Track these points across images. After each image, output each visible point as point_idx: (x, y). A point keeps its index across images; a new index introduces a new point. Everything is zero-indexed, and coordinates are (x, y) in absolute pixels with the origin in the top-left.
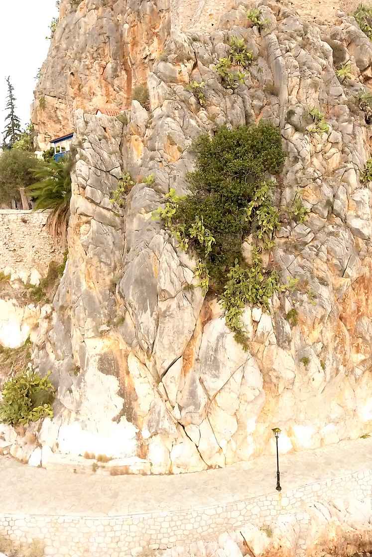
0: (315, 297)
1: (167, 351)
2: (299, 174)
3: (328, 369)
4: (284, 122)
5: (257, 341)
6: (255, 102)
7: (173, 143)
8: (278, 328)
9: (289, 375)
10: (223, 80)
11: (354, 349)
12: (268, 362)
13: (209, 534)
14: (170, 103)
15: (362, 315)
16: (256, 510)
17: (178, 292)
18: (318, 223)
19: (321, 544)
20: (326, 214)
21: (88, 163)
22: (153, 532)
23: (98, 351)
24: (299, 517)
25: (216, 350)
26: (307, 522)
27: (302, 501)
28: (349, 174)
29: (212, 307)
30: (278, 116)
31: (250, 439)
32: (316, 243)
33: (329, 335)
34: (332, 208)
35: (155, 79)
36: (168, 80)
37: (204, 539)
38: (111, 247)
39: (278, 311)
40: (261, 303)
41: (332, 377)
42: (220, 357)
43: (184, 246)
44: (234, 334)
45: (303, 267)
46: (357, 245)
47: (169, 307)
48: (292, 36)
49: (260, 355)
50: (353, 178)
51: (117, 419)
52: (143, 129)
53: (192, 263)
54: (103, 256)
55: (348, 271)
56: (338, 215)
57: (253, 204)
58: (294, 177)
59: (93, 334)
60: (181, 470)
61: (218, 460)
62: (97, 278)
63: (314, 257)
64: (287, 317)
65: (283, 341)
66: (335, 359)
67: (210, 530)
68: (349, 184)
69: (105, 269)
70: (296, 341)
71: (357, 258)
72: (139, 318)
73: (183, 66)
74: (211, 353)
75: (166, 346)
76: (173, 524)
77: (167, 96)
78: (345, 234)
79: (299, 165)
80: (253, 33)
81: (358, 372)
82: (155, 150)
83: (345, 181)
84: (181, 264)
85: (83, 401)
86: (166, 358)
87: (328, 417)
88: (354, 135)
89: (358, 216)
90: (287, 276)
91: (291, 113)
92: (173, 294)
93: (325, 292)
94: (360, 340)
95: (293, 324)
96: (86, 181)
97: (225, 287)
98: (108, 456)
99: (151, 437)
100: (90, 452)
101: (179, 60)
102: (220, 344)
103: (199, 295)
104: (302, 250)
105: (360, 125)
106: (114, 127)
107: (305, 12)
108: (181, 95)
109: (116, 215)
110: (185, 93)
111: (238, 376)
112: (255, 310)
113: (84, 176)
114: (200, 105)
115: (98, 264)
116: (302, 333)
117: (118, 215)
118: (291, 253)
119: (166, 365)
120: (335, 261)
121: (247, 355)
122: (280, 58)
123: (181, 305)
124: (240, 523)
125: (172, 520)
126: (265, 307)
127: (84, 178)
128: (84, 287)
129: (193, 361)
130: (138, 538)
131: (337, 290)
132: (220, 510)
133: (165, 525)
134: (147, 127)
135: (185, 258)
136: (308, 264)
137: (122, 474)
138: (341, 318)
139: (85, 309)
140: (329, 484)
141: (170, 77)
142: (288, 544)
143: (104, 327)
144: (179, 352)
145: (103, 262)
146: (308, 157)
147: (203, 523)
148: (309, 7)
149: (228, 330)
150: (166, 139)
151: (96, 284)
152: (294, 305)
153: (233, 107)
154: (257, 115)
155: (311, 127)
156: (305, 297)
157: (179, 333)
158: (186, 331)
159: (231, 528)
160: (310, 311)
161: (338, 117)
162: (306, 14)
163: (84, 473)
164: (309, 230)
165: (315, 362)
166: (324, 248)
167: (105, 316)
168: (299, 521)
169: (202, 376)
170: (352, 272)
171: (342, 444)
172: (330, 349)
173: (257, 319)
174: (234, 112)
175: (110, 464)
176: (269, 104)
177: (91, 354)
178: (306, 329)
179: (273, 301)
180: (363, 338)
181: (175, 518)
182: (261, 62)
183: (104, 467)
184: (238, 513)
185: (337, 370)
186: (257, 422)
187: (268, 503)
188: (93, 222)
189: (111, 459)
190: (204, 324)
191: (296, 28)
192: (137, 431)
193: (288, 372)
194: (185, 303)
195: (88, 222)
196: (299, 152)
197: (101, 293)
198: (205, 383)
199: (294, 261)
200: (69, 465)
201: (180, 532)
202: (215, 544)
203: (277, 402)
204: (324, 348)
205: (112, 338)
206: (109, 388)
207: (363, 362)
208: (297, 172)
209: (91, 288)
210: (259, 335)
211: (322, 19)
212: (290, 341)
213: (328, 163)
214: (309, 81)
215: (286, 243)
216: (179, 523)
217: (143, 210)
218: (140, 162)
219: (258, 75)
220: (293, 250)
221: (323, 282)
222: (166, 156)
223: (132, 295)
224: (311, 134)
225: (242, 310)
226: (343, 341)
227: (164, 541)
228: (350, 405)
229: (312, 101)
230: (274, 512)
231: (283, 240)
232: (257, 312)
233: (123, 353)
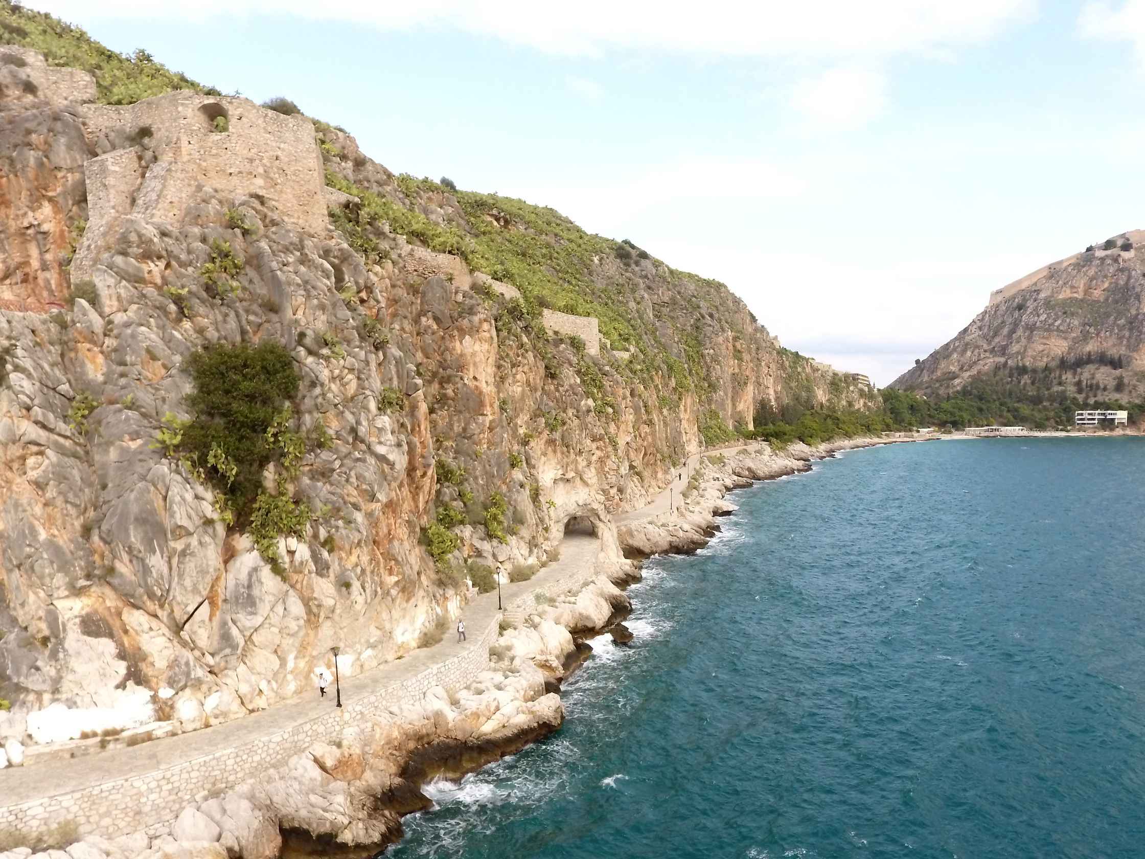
0: (350, 522)
1: (191, 594)
2: (320, 400)
3: (368, 591)
4: (294, 344)
5: (295, 572)
6: (252, 318)
7: (154, 358)
8: (315, 557)
9: (331, 602)
10: (207, 288)
11: (387, 572)
12: (309, 591)
13: (278, 761)
14: (139, 309)
15: (393, 538)
16: (321, 729)
17: (197, 527)
18: (344, 449)
19: (387, 744)
20: (351, 440)
21: (29, 376)
22: (217, 773)
23: (76, 611)
24: (362, 726)
25: (249, 586)
26: (370, 729)
27: (362, 713)
28: (369, 401)
29: (234, 543)
30: (282, 336)
31: (290, 677)
32: (344, 469)
33: (365, 559)
34: (357, 434)
35: (112, 276)
36: (132, 279)
37: (274, 766)
38: (79, 483)
39: (313, 540)
40: (295, 532)
41: (372, 599)
42: (256, 592)
43: (199, 476)
44: (269, 566)
45: (333, 494)
46: (383, 471)
47: (188, 546)
48: (288, 249)
49: (298, 586)
50: (373, 405)
51: (122, 686)
52: (101, 336)
53: (209, 495)
54: (71, 496)
55: (378, 495)
56: (362, 441)
57: (271, 430)
58: (313, 403)
59: (66, 593)
60: (221, 719)
61: (261, 702)
62: (64, 523)
63: (344, 483)
64: (323, 545)
65: (322, 569)
66: (373, 581)
67: (279, 757)
68: (369, 411)
69: (73, 511)
70: (335, 568)
71: (385, 483)
72: (147, 561)
73: (152, 265)
74: (242, 590)
75: (189, 589)
76: (238, 759)
77: (136, 300)
78: (371, 460)
79: (318, 391)
80: (235, 235)
81: (394, 592)
82: (126, 365)
83: (366, 408)
84: (197, 497)
85: (64, 675)
86: (189, 602)
87: (368, 641)
88: (367, 363)
89: (380, 443)
90: (319, 504)
91: (302, 335)
92: (191, 529)
93: (359, 517)
94: (393, 562)
95: (330, 551)
96: (32, 400)
97: (252, 519)
98: (118, 728)
99: (177, 693)
100: (88, 730)
101: (147, 256)
102: (254, 578)
103: (221, 530)
104: (329, 477)
105: (371, 352)
106: (48, 330)
107: (292, 220)
108: (155, 300)
109: (76, 443)
110: (160, 298)
111: (280, 609)
112: (290, 540)
113: (28, 393)
114: (181, 314)
115: (64, 505)
116: (340, 559)
117: (79, 445)
118: (318, 480)
119: (190, 609)
120: (364, 487)
121: (286, 587)
122: (279, 273)
123: (203, 541)
124: (307, 744)
125: (237, 756)
126: (299, 536)
127: (28, 396)
128: (43, 535)
129: (220, 603)
130: (200, 783)
131: (369, 515)
132: (286, 736)
133: (230, 762)
134: (105, 335)
135: (200, 489)
136: (339, 491)
137: (143, 741)
138: (374, 542)
139: (52, 562)
140: (383, 695)
141: (135, 276)
142: (357, 751)
143: (82, 583)
144: (205, 593)
145: (71, 503)
146: (327, 382)
147: (271, 751)
148: (296, 215)
149: (262, 563)
150: (144, 352)
151: (63, 531)
152: (329, 532)
153: (225, 321)
154: (255, 333)
155: (325, 351)
156: (340, 523)
157: (203, 572)
158: (211, 570)
159: (299, 750)
160: (348, 537)
161: (349, 342)
162: (294, 223)
163: (88, 754)
164: (335, 456)
165: (356, 585)
166: (353, 473)
167: (81, 569)
168: (362, 731)
169: (234, 616)
170: (382, 497)
171: (381, 667)
172: (368, 573)
173: (293, 549)
174: (228, 326)
175: (125, 734)
176: (268, 321)
177: (66, 617)
178: (344, 555)
179: (308, 529)
180: (396, 560)
181: (240, 753)
182: (251, 272)
183: (117, 740)
184: (304, 735)
185: (376, 591)
186: (296, 658)
187: (332, 720)
188: (48, 452)
189: (122, 731)
190: (226, 562)
191: (290, 240)
192: (152, 693)
193: (328, 599)
194: (207, 539)
195: (41, 453)
196: (317, 377)
197: (71, 541)
198: (239, 624)
199: (323, 488)
200: (62, 750)
201: (247, 765)
202: (286, 768)
203: (316, 635)
204: (363, 571)
205: (94, 595)
206: (103, 653)
207: (397, 583)
208: (317, 397)
209: (54, 536)
210: (297, 564)
211: (312, 232)
212: (328, 568)
213: (346, 389)
214: (315, 302)
215: (310, 470)
216: (245, 757)
217: (127, 437)
218: (100, 378)
219: (251, 287)
220: (321, 478)
221: (356, 507)
222: (145, 373)
223: (135, 536)
224: (327, 359)
225: (275, 541)
226: (378, 563)
227: (232, 778)
228: (388, 626)
229: (320, 323)
230: (337, 728)
231: (307, 468)
232: (293, 542)
233: (113, 610)
